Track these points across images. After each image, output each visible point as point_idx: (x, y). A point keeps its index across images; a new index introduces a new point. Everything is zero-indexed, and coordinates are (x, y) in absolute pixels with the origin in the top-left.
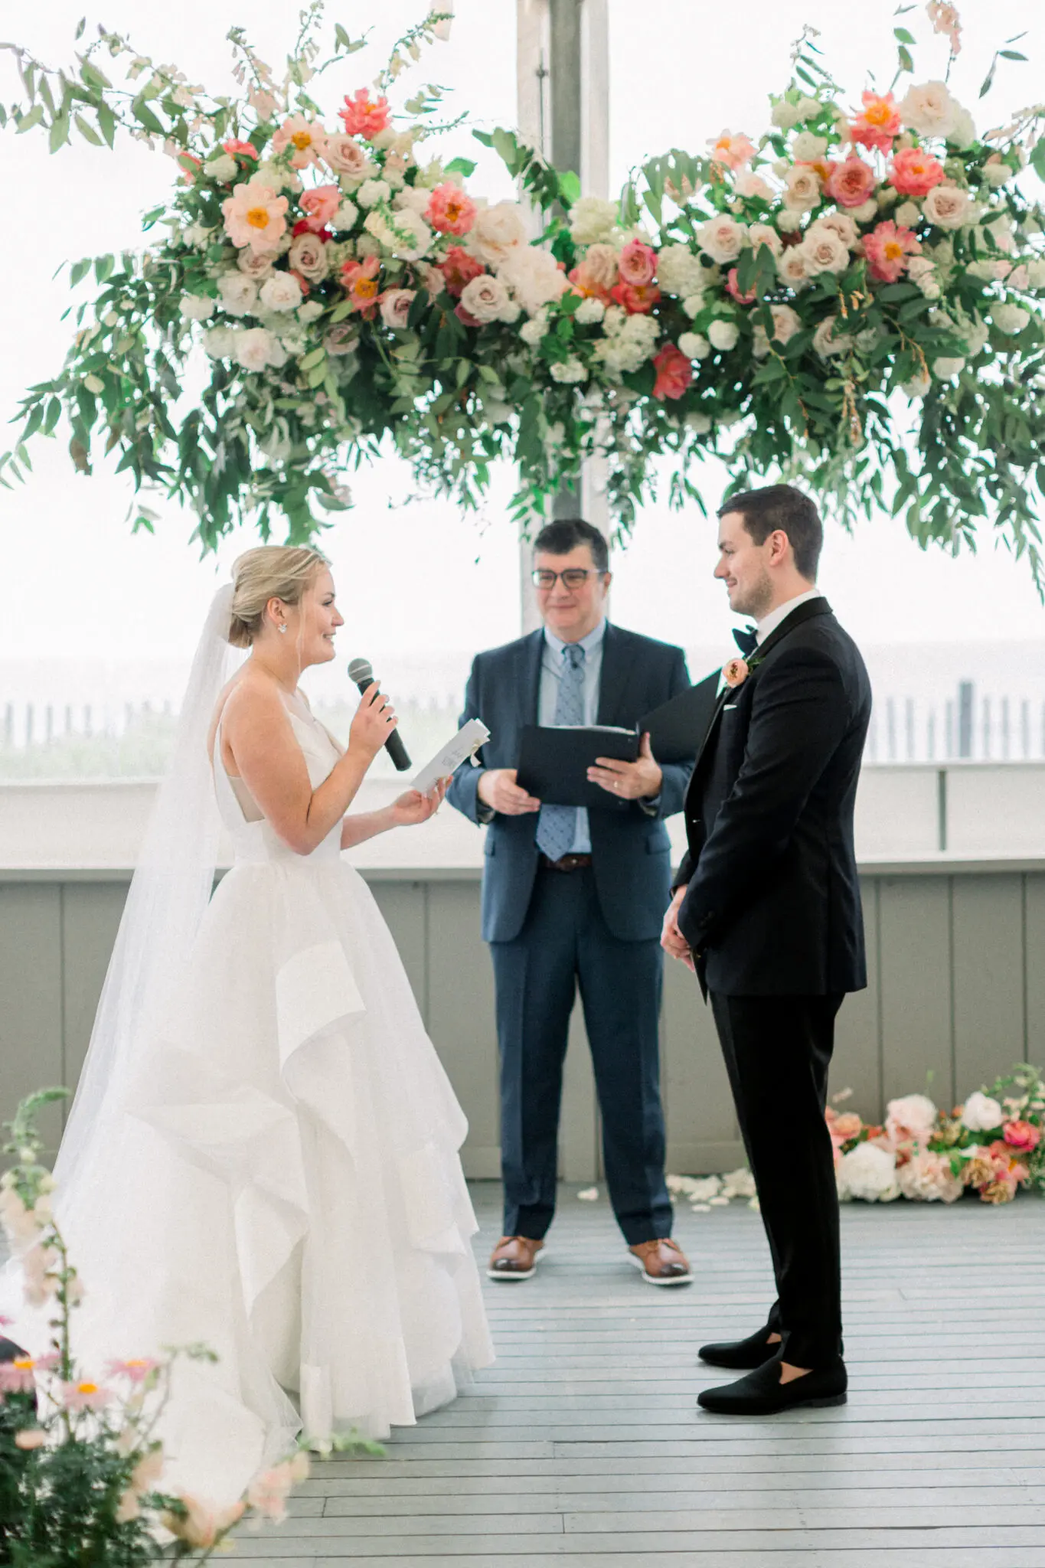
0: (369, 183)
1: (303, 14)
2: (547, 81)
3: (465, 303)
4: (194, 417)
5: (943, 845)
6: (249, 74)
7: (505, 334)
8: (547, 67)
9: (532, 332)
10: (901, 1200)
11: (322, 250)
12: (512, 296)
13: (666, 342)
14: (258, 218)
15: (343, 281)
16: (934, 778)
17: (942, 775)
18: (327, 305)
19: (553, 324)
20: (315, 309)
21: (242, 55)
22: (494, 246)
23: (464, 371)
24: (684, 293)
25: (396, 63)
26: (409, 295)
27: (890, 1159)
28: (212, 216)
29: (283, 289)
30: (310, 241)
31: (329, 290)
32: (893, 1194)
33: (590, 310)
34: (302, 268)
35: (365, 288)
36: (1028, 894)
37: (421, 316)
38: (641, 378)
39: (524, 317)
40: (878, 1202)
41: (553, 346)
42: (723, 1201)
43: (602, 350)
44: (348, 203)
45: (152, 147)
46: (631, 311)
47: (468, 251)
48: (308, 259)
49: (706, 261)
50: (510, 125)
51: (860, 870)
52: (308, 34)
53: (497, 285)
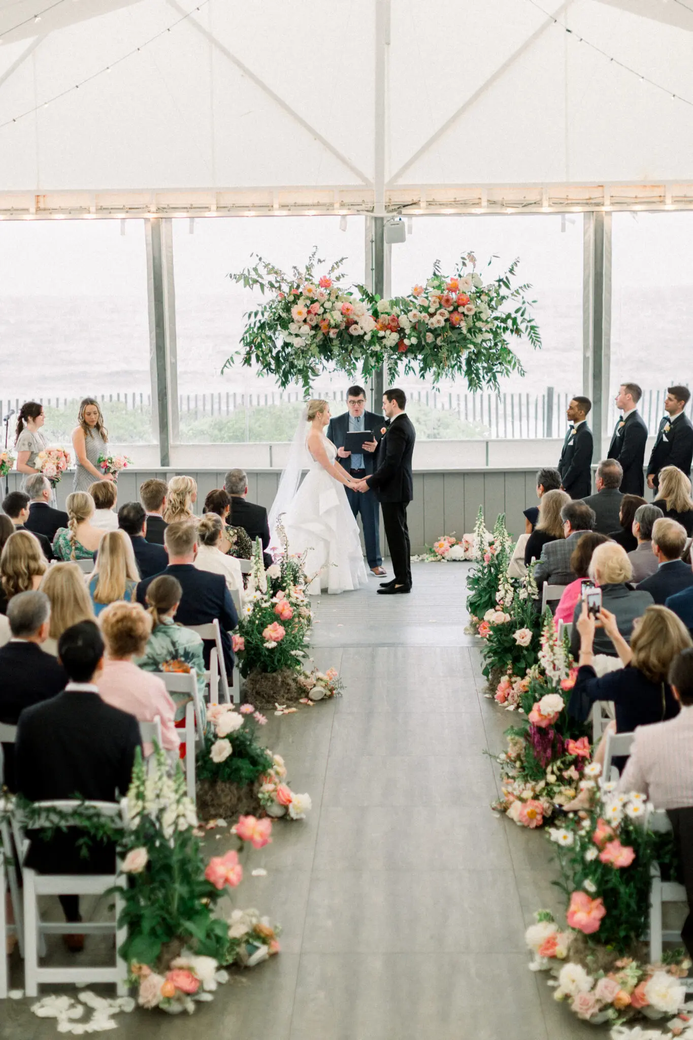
0: (327, 302)
1: (310, 257)
2: (374, 244)
3: (350, 329)
4: (279, 352)
5: (487, 465)
6: (297, 275)
7: (361, 337)
8: (374, 240)
9: (367, 338)
10: (466, 560)
11: (315, 318)
12: (362, 329)
13: (401, 339)
14: (300, 313)
15: (320, 325)
16: (485, 444)
17: (487, 443)
18: (316, 331)
19: (373, 336)
20: (313, 332)
21: (296, 271)
22: (358, 316)
23: (350, 348)
24: (405, 328)
25: (333, 269)
26: (337, 330)
27: (463, 550)
28: (287, 309)
29: (306, 329)
30: (312, 316)
31: (316, 328)
32: (463, 559)
33: (381, 334)
34: (310, 322)
35: (325, 327)
36: (506, 478)
37: (340, 335)
38: (395, 348)
39: (365, 334)
40: (459, 561)
41: (371, 343)
42: (418, 561)
43: (385, 341)
44: (321, 307)
45: (272, 291)
46: (392, 331)
47: (351, 317)
48: (311, 320)
49: (410, 321)
50: (362, 282)
51: (413, 472)
52: (312, 261)
53: (358, 327)
